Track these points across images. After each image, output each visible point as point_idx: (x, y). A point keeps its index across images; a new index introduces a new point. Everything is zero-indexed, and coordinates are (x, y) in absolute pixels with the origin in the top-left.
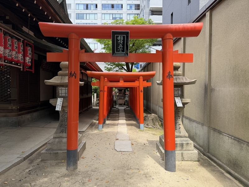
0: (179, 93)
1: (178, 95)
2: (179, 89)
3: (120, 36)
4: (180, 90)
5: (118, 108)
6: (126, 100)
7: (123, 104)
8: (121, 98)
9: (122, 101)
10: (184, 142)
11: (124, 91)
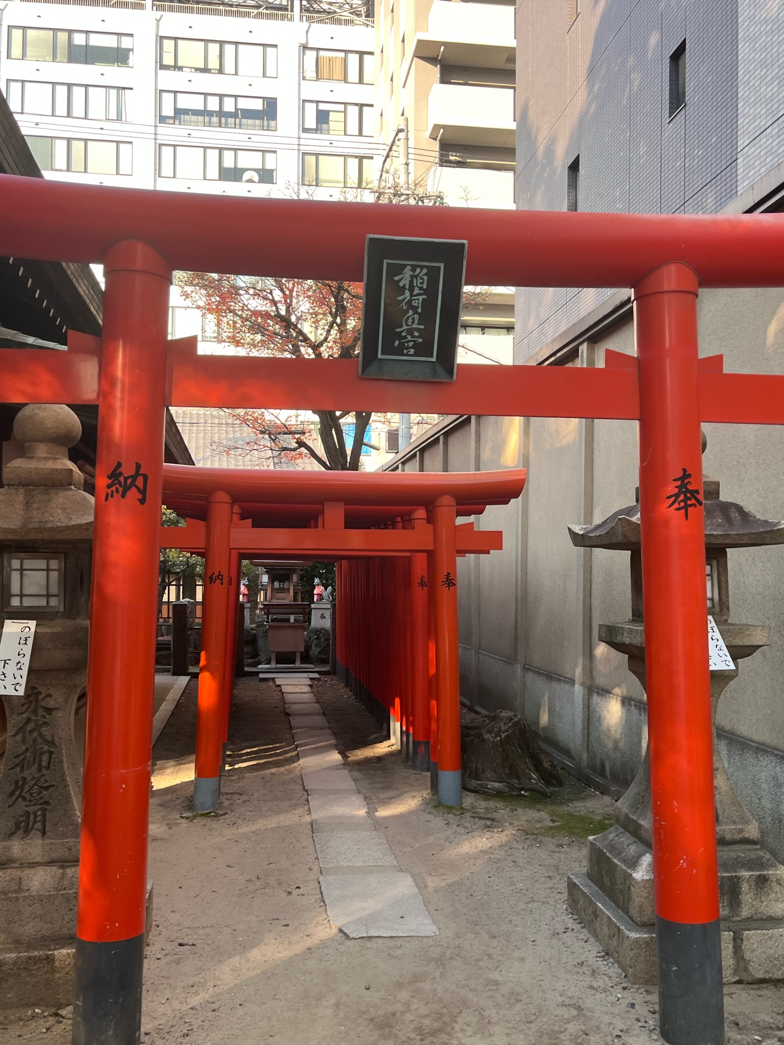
3: (414, 268)
5: (273, 679)
6: (319, 632)
7: (298, 656)
8: (288, 620)
9: (291, 641)
10: (745, 874)
11: (301, 578)
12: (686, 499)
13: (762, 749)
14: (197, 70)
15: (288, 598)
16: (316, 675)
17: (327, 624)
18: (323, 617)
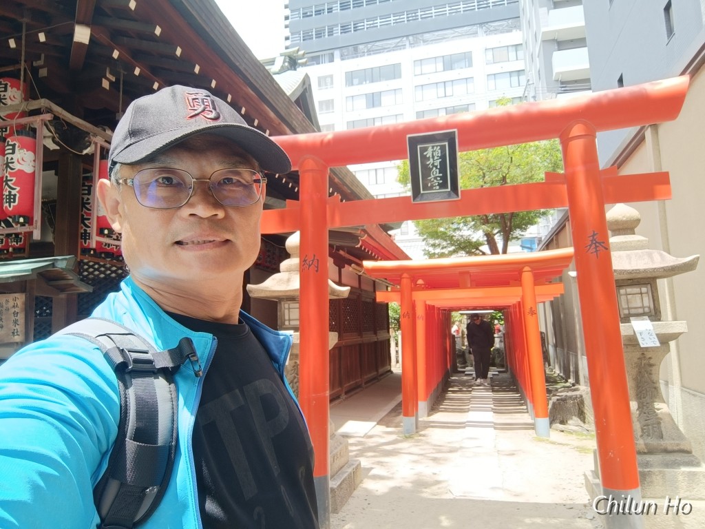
0: (646, 303)
3: (433, 147)
4: (647, 293)
6: (498, 349)
12: (596, 247)
17: (502, 346)
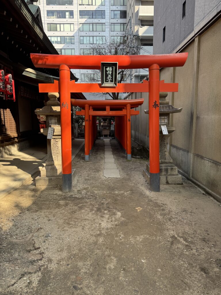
0: (166, 122)
1: (164, 124)
2: (166, 117)
3: (109, 67)
5: (103, 140)
6: (112, 131)
7: (108, 135)
8: (106, 128)
9: (107, 132)
10: (169, 168)
11: (109, 120)
12: (156, 106)
13: (180, 149)
14: (87, 5)
15: (106, 124)
16: (111, 139)
17: (113, 129)
18: (113, 128)
